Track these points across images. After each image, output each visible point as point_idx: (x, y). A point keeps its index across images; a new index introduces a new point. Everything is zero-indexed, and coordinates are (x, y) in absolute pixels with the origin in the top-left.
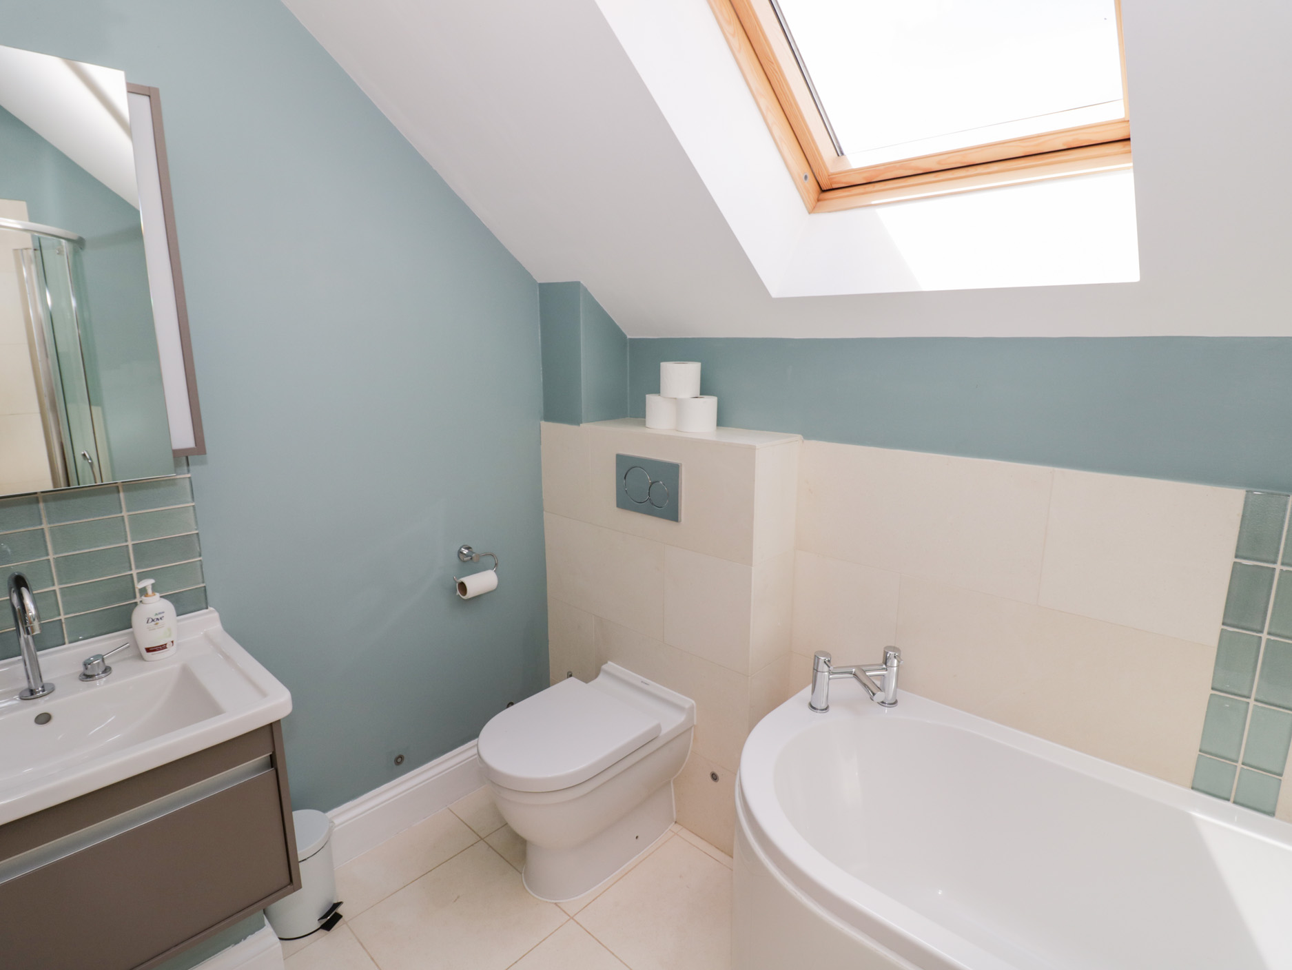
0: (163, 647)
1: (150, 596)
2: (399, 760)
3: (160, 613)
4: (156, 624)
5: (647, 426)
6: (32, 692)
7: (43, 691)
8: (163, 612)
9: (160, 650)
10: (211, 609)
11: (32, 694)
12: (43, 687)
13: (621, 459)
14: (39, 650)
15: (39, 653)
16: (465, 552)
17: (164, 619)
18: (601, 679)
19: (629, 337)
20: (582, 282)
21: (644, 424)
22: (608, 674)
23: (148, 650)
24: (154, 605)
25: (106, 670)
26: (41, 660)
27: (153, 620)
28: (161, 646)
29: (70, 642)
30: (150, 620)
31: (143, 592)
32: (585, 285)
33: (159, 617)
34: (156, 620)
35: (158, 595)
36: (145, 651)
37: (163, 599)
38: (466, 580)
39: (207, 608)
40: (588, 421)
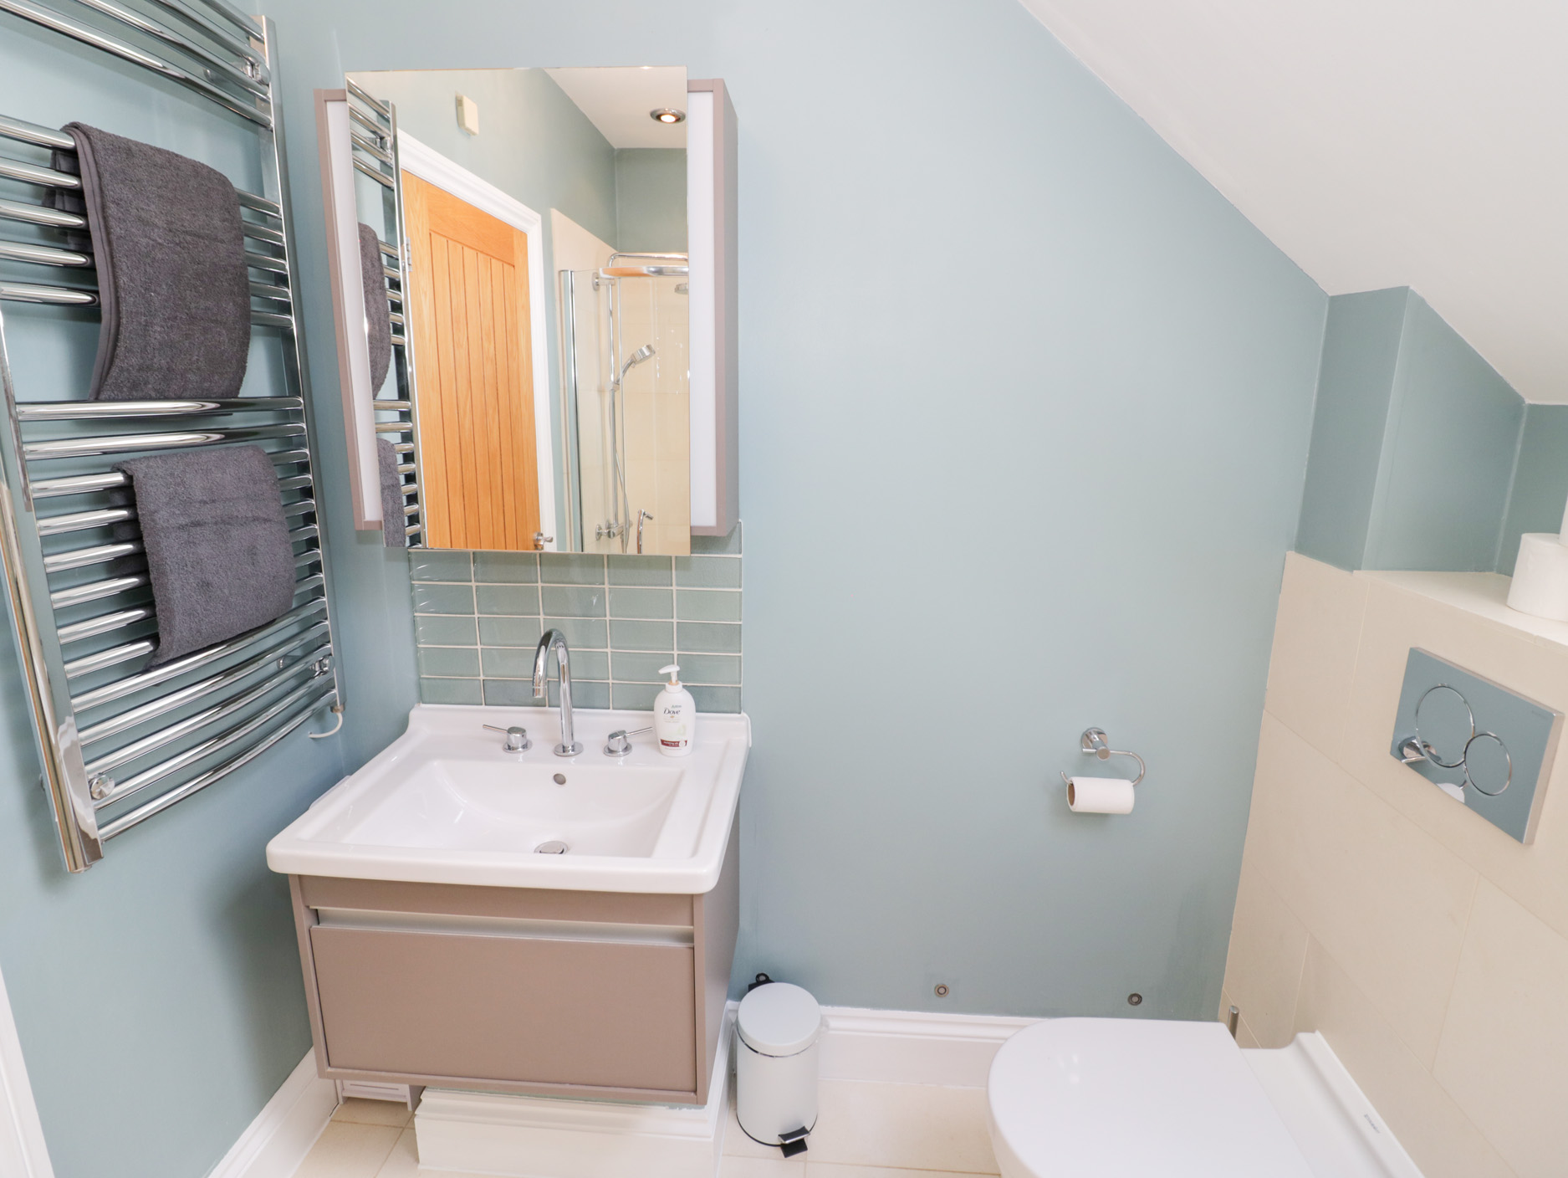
0: (675, 744)
1: (672, 685)
2: (942, 990)
3: (676, 706)
4: (672, 717)
5: (1509, 603)
6: (564, 749)
7: (573, 750)
8: (680, 706)
9: (672, 746)
10: (744, 714)
11: (564, 752)
12: (573, 746)
13: (1419, 661)
14: (574, 707)
15: (574, 710)
16: (1096, 737)
17: (680, 713)
18: (1286, 1054)
19: (1528, 401)
20: (1412, 287)
21: (1502, 596)
22: (1303, 1053)
23: (664, 743)
24: (676, 696)
25: (626, 747)
26: (575, 718)
27: (669, 712)
28: (674, 742)
29: (614, 709)
30: (667, 712)
31: (668, 677)
32: (1419, 292)
33: (675, 710)
34: (672, 712)
35: (681, 684)
36: (660, 743)
37: (685, 691)
38: (1078, 782)
39: (740, 713)
40: (1375, 568)
